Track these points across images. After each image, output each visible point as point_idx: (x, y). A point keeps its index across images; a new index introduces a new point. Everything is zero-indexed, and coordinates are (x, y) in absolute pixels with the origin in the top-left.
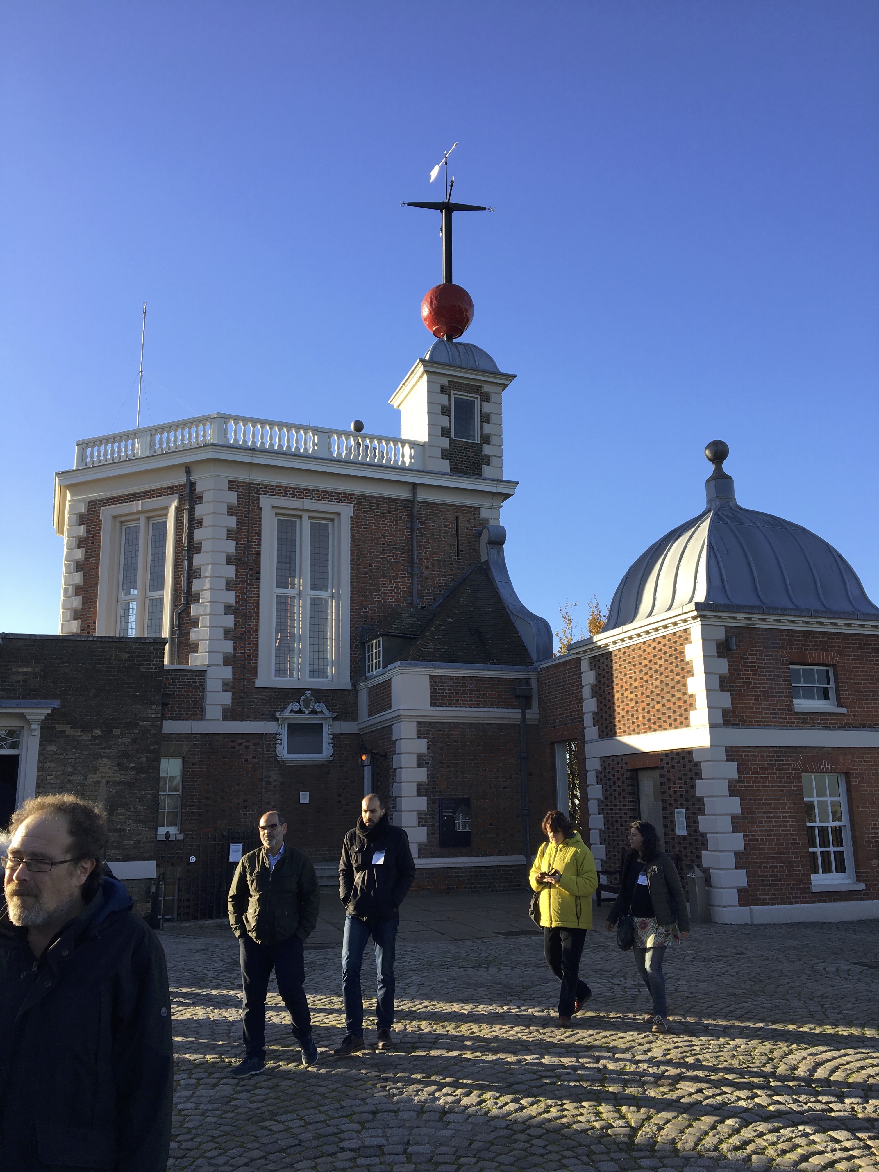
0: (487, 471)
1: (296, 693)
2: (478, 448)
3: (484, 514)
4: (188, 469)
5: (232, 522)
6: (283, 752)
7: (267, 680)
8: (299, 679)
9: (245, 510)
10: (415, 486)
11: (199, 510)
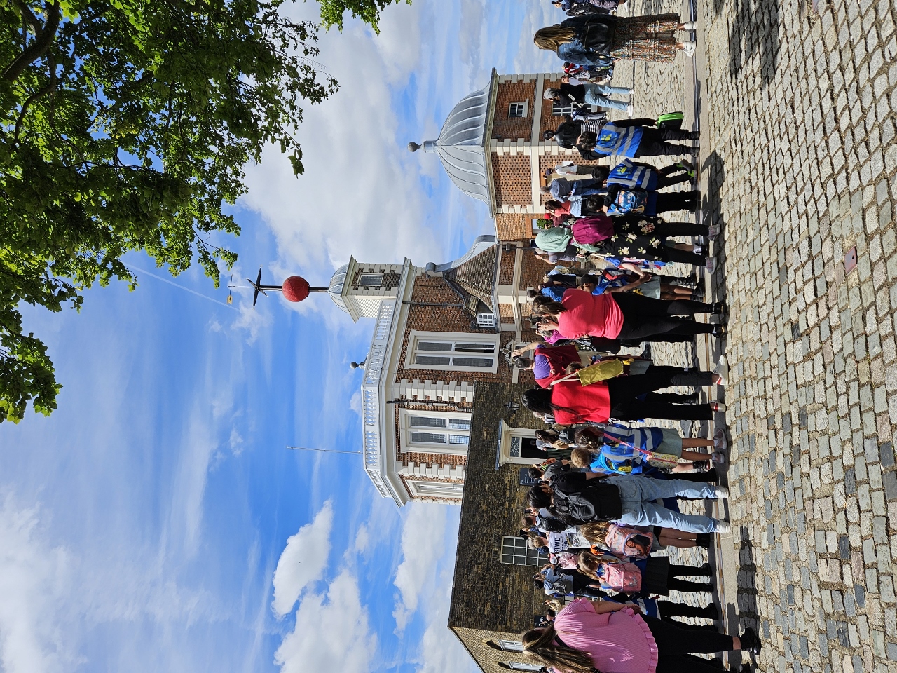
0: (398, 271)
1: (501, 356)
2: (385, 275)
3: (419, 274)
4: (388, 402)
5: (416, 382)
7: (493, 369)
8: (494, 357)
9: (411, 376)
10: (404, 302)
11: (409, 397)
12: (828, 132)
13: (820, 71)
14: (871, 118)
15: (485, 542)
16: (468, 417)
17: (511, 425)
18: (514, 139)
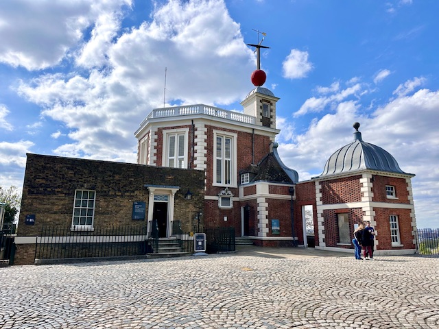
0: (272, 126)
1: (224, 188)
2: (269, 119)
3: (271, 139)
4: (192, 121)
5: (206, 137)
6: (220, 205)
7: (215, 184)
8: (223, 184)
9: (209, 134)
10: (253, 129)
11: (196, 133)
16: (184, 167)
17: (176, 194)
18: (372, 190)
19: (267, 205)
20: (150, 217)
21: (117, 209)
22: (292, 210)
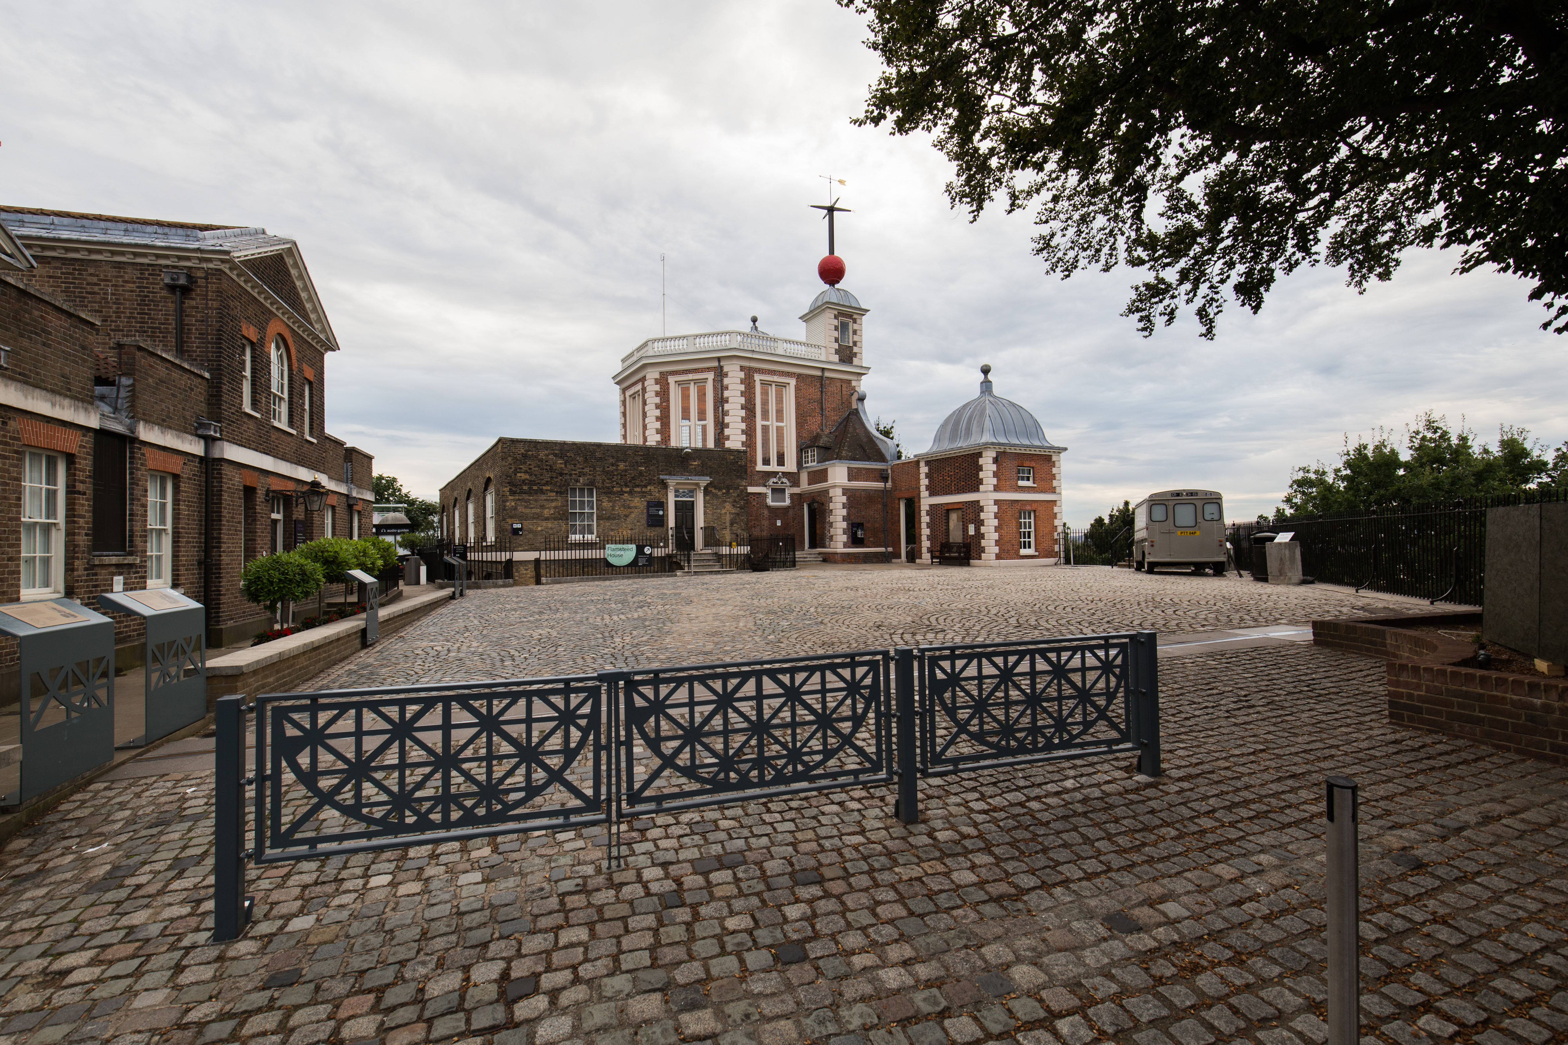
0: (856, 361)
1: (774, 474)
2: (851, 348)
3: (854, 383)
4: (719, 359)
5: (742, 387)
6: (769, 502)
7: (760, 467)
8: (773, 467)
9: (748, 382)
10: (823, 369)
11: (726, 381)
12: (1025, 791)
13: (1083, 780)
14: (1042, 831)
15: (587, 470)
16: (711, 444)
17: (706, 488)
18: (995, 475)
19: (844, 499)
20: (671, 523)
21: (626, 512)
22: (885, 506)
